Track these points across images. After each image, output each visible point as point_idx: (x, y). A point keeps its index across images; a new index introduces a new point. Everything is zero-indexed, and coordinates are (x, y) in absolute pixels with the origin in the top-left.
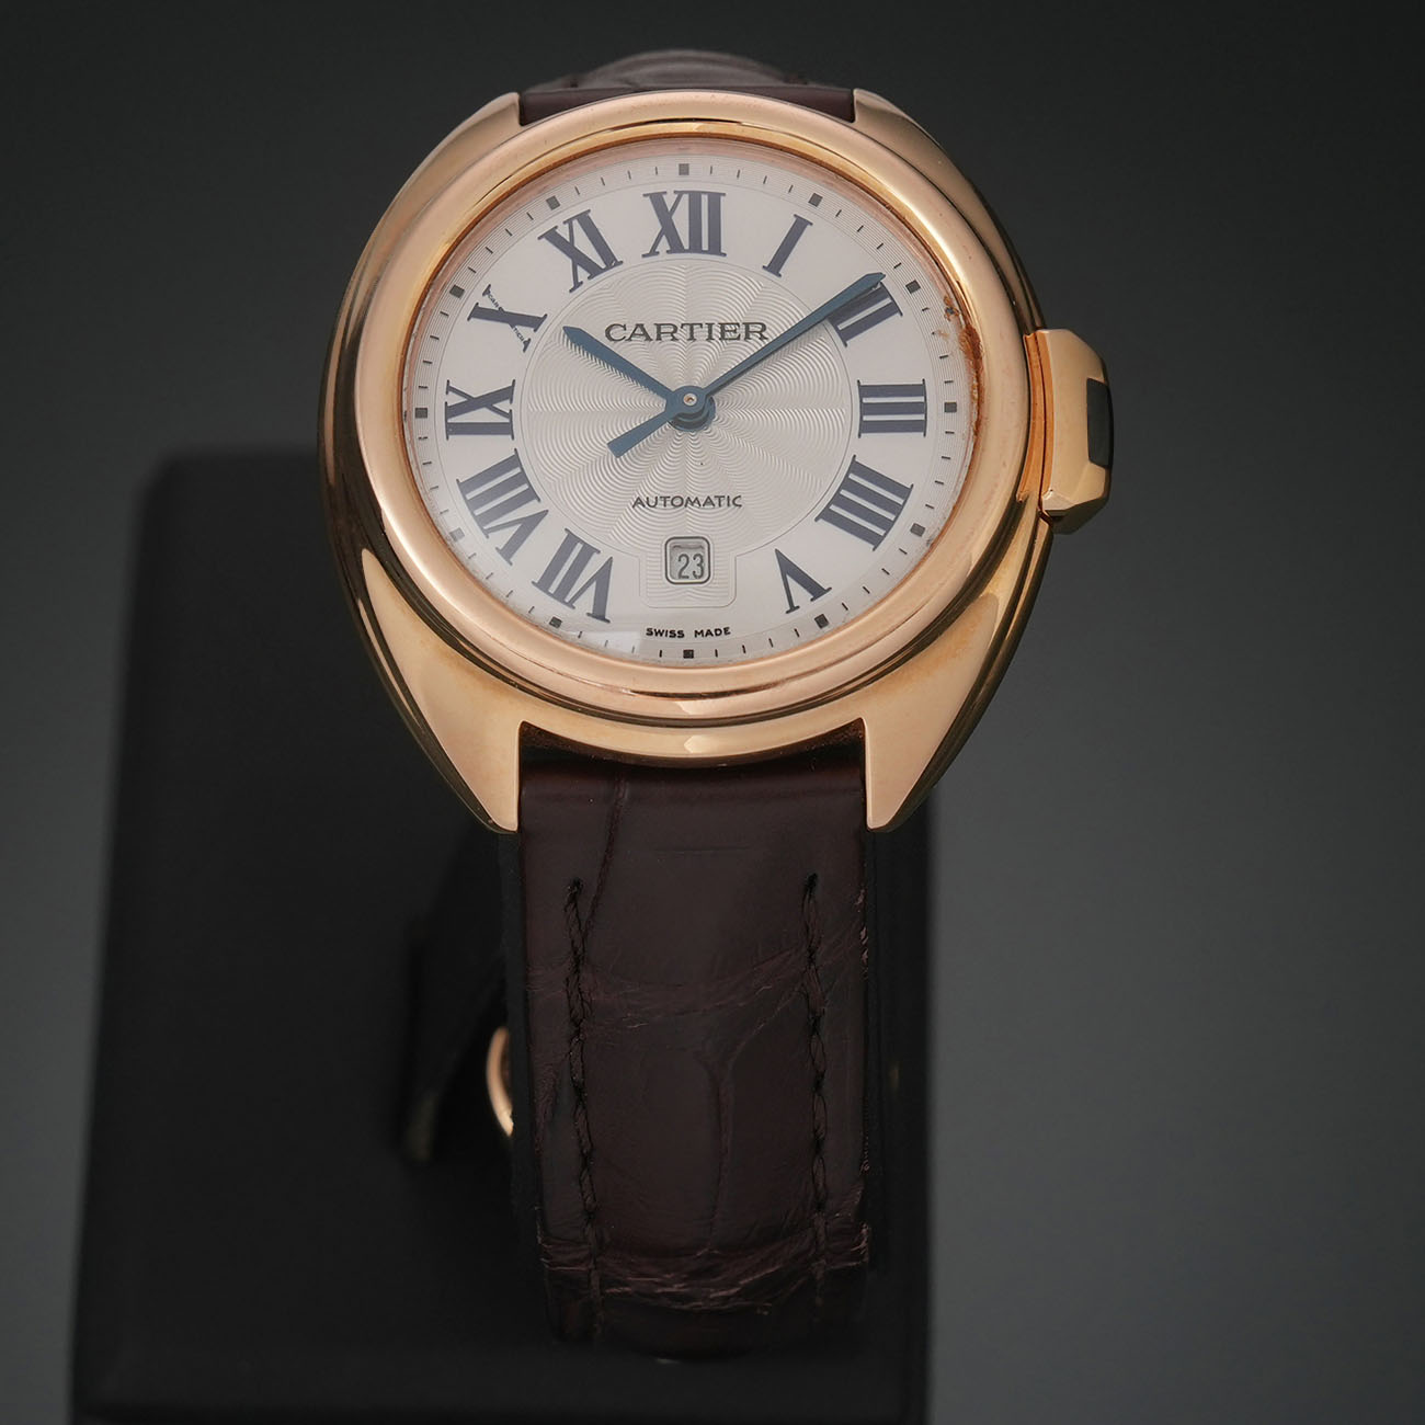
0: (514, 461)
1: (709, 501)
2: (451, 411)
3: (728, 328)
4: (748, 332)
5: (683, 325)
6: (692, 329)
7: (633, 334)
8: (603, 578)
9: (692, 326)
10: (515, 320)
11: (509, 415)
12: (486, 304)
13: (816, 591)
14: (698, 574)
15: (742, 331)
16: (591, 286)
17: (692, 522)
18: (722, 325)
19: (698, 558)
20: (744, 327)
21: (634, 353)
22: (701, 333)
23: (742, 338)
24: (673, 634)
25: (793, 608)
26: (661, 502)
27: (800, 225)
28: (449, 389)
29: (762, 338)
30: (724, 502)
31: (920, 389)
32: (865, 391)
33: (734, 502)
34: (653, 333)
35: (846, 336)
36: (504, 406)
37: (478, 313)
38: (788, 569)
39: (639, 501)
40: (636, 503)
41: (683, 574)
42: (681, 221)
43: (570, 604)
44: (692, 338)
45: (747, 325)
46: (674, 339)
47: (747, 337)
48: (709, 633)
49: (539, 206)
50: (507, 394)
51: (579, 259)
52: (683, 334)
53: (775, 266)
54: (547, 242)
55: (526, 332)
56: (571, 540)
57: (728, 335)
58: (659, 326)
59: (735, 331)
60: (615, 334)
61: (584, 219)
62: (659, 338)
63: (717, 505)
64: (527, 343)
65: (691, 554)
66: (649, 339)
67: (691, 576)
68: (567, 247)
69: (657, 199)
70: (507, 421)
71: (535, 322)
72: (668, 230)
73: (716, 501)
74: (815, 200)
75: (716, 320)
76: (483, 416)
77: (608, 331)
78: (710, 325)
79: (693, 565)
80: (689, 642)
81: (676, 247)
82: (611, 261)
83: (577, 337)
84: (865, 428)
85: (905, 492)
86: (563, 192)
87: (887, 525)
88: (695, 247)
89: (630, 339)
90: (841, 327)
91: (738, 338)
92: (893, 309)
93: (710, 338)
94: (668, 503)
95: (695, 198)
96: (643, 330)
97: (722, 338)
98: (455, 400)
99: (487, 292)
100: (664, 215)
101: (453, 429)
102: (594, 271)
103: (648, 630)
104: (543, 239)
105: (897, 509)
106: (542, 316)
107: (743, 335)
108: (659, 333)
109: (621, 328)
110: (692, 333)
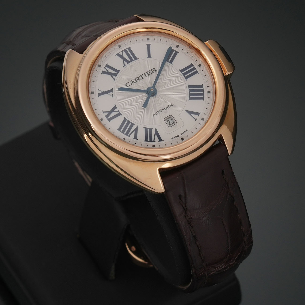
0: (125, 120)
1: (167, 108)
2: (107, 116)
3: (148, 72)
4: (152, 71)
5: (139, 76)
6: (142, 76)
7: (131, 83)
8: (157, 133)
9: (141, 76)
10: (107, 92)
11: (118, 111)
12: (100, 92)
13: (198, 114)
14: (173, 123)
15: (151, 72)
16: (117, 78)
17: (166, 114)
18: (147, 72)
19: (171, 120)
20: (151, 71)
21: (133, 87)
22: (144, 76)
23: (152, 73)
24: (177, 137)
25: (196, 120)
26: (158, 113)
27: (149, 46)
28: (104, 112)
29: (156, 71)
30: (170, 106)
31: (192, 65)
32: (182, 71)
33: (171, 105)
34: (135, 81)
35: (171, 62)
36: (116, 110)
37: (99, 95)
38: (190, 112)
39: (154, 115)
40: (153, 115)
41: (170, 124)
42: (126, 56)
43: (154, 141)
44: (143, 78)
45: (151, 70)
46: (140, 80)
48: (183, 133)
49: (97, 68)
50: (115, 107)
51: (111, 74)
52: (140, 78)
53: (149, 56)
55: (111, 93)
56: (146, 129)
57: (149, 74)
58: (135, 79)
59: (150, 72)
60: (128, 85)
61: (107, 66)
62: (137, 81)
63: (169, 108)
64: (112, 96)
65: (169, 120)
66: (135, 82)
68: (107, 73)
69: (118, 55)
70: (119, 112)
71: (111, 91)
72: (125, 60)
73: (168, 107)
74: (148, 39)
75: (145, 72)
76: (113, 114)
77: (126, 85)
78: (144, 74)
79: (171, 122)
80: (181, 136)
81: (128, 62)
82: (118, 71)
83: (121, 89)
84: (186, 78)
85: (202, 86)
86: (100, 63)
87: (203, 94)
88: (132, 60)
89: (131, 85)
90: (169, 61)
91: (151, 73)
92: (176, 53)
93: (146, 76)
94: (159, 112)
95: (125, 50)
96: (132, 81)
97: (148, 75)
98: (106, 114)
99: (98, 90)
100: (122, 57)
101: (110, 120)
102: (116, 75)
103: (172, 138)
104: (102, 74)
105: (202, 90)
106: (112, 89)
107: (152, 72)
108: (136, 80)
109: (128, 83)
110: (142, 77)
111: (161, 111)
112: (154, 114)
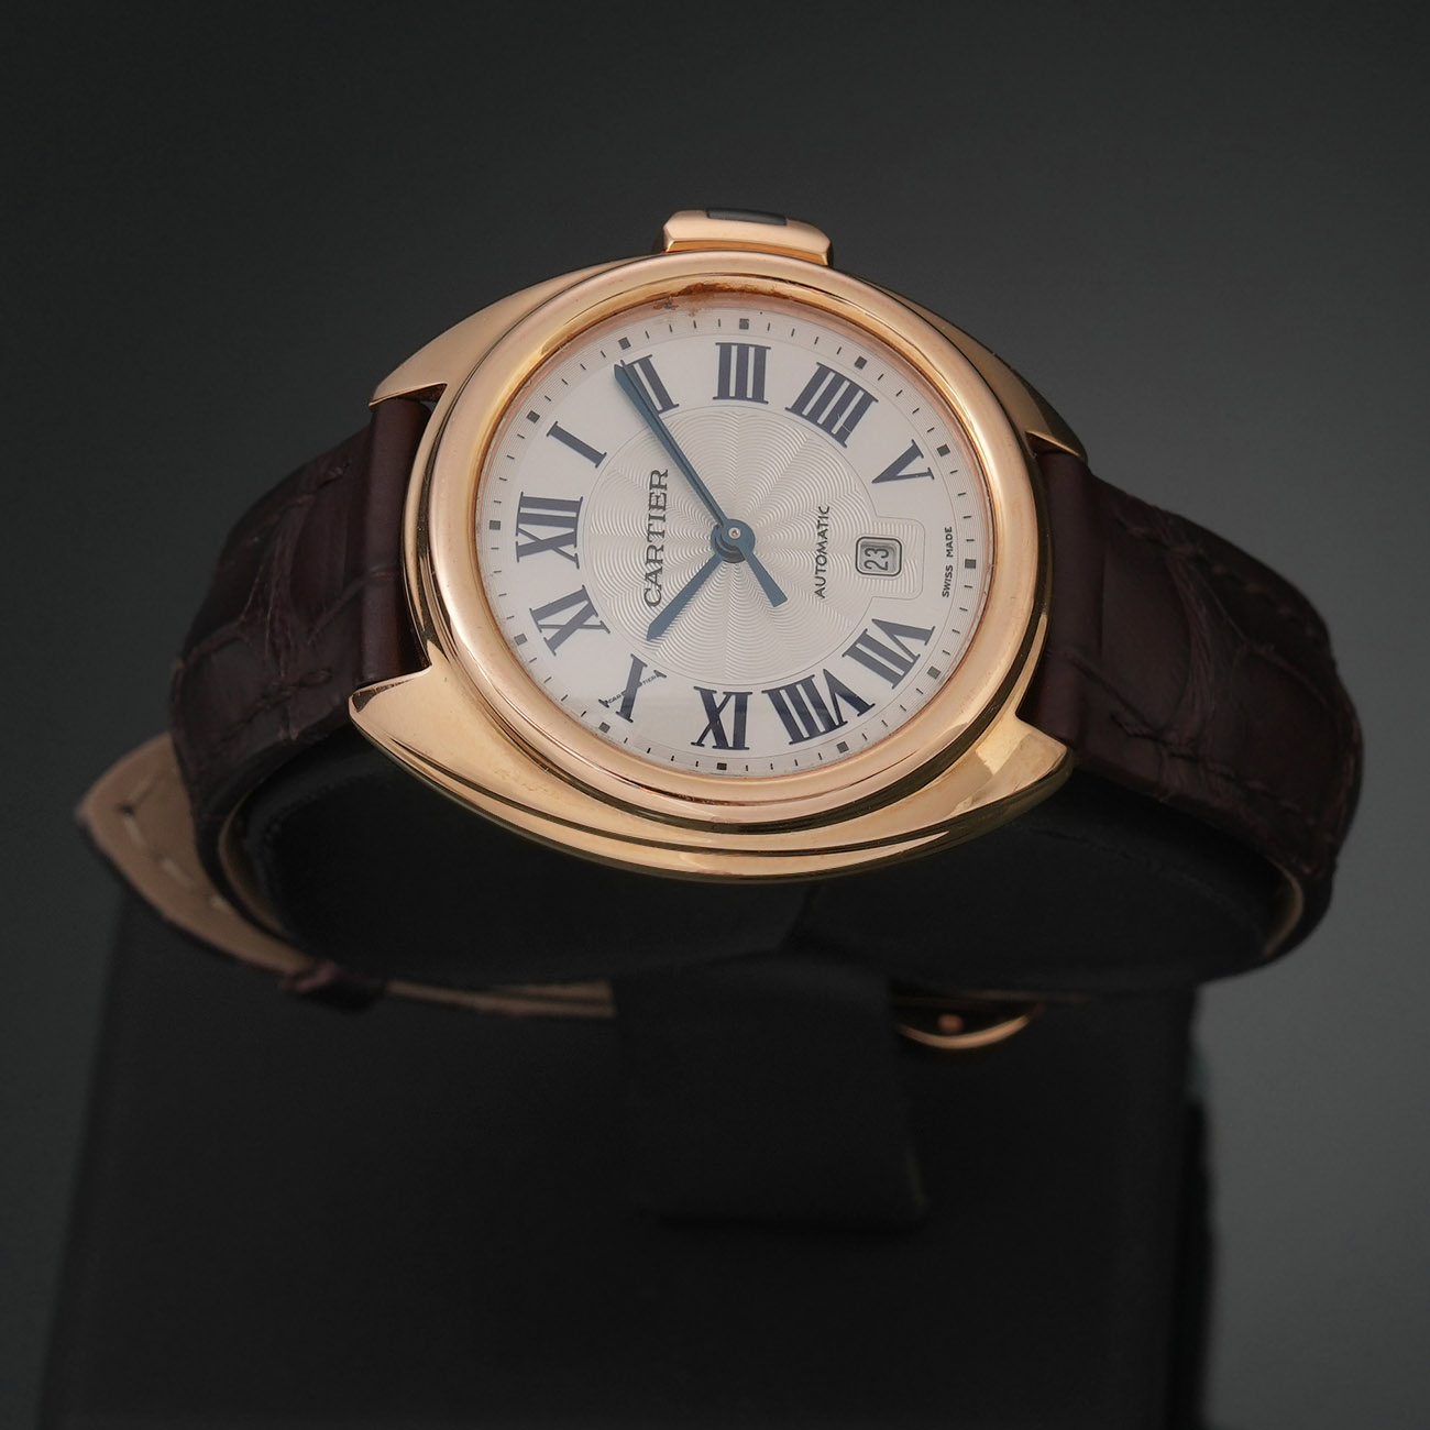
0: (774, 694)
1: (822, 534)
2: (721, 744)
3: (653, 503)
4: (659, 486)
5: (649, 540)
6: (653, 533)
7: (656, 583)
8: (891, 629)
9: (649, 533)
10: (634, 682)
11: (728, 695)
12: (617, 706)
13: (914, 452)
14: (884, 554)
15: (658, 492)
16: (604, 616)
18: (651, 507)
19: (869, 552)
20: (654, 490)
21: (672, 586)
22: (657, 526)
24: (948, 575)
25: (929, 473)
26: (820, 574)
27: (557, 432)
29: (666, 474)
30: (823, 521)
31: (725, 348)
32: (723, 394)
33: (824, 514)
34: (654, 567)
35: (668, 404)
36: (718, 699)
37: (625, 713)
38: (891, 474)
39: (819, 593)
40: (821, 595)
41: (884, 566)
42: (545, 532)
43: (916, 658)
44: (662, 534)
45: (652, 486)
46: (662, 549)
47: (665, 487)
48: (949, 545)
49: (524, 652)
50: (707, 696)
51: (578, 622)
52: (657, 541)
53: (597, 457)
54: (559, 648)
55: (646, 674)
56: (853, 652)
57: (661, 503)
58: (649, 561)
59: (658, 497)
60: (653, 597)
61: (538, 614)
62: (661, 562)
63: (826, 528)
64: (659, 674)
66: (660, 570)
67: (886, 559)
68: (565, 632)
69: (522, 551)
70: (733, 697)
71: (638, 666)
72: (554, 544)
73: (822, 528)
74: (533, 417)
75: (646, 512)
76: (727, 719)
77: (650, 604)
78: (651, 517)
79: (877, 557)
80: (957, 561)
81: (571, 539)
82: (581, 595)
83: (657, 629)
84: (759, 396)
85: (823, 371)
86: (511, 630)
87: (854, 388)
88: (573, 522)
89: (660, 587)
90: (659, 408)
91: (665, 495)
92: (645, 363)
93: (663, 519)
94: (823, 568)
95: (522, 518)
96: (650, 574)
97: (664, 508)
98: (710, 739)
99: (606, 704)
100: (538, 546)
101: (739, 744)
102: (590, 610)
103: (944, 595)
104: (556, 651)
105: (839, 379)
106: (632, 660)
107: (663, 491)
108: (655, 561)
109: (649, 592)
110: (657, 533)
111: (822, 560)
112: (818, 588)
